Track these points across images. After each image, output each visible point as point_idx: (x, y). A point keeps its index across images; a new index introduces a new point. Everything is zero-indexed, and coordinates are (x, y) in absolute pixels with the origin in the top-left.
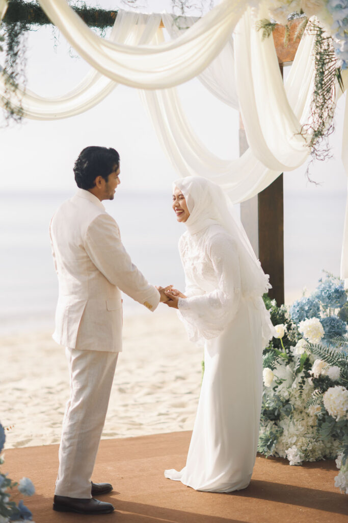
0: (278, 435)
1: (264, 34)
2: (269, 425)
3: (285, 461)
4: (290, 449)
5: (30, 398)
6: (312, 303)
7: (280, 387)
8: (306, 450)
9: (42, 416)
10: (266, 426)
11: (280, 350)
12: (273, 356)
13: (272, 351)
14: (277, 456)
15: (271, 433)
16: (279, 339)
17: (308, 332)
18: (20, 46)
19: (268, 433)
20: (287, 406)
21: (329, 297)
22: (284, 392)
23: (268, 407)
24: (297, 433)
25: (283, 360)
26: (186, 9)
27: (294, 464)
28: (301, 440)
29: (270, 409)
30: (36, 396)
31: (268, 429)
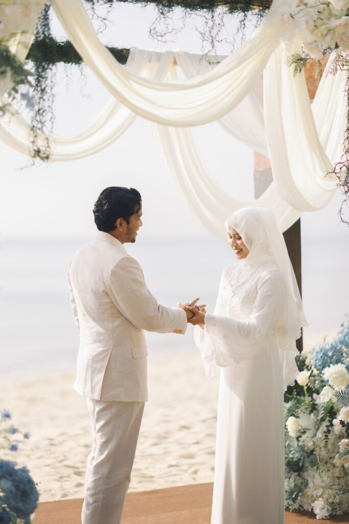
0: (303, 487)
1: (296, 69)
2: (293, 477)
3: (312, 515)
4: (316, 502)
5: (32, 450)
6: (336, 348)
7: (304, 437)
8: (333, 503)
9: (48, 469)
10: (290, 478)
11: (302, 398)
12: (296, 404)
13: (295, 399)
14: (302, 509)
15: (296, 485)
16: (302, 387)
17: (334, 379)
18: (48, 82)
19: (292, 485)
20: (312, 457)
22: (308, 442)
23: (293, 458)
24: (323, 485)
25: (306, 409)
26: (216, 43)
27: (321, 518)
28: (327, 492)
29: (295, 460)
30: (38, 448)
31: (291, 481)
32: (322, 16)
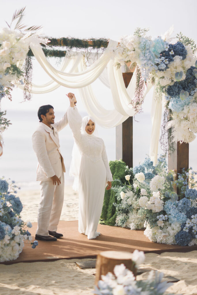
0: (127, 218)
1: (117, 67)
2: (124, 215)
3: (130, 229)
4: (131, 224)
5: (28, 208)
6: (141, 167)
7: (128, 199)
8: (138, 224)
9: (34, 214)
11: (129, 185)
12: (126, 187)
14: (127, 227)
15: (124, 218)
16: (128, 181)
17: (139, 178)
18: (30, 74)
19: (123, 218)
20: (130, 207)
21: (148, 165)
22: (130, 202)
23: (123, 208)
24: (135, 218)
25: (130, 189)
26: (89, 59)
27: (132, 229)
28: (136, 221)
29: (124, 208)
30: (31, 207)
31: (123, 216)
32: (125, 50)
